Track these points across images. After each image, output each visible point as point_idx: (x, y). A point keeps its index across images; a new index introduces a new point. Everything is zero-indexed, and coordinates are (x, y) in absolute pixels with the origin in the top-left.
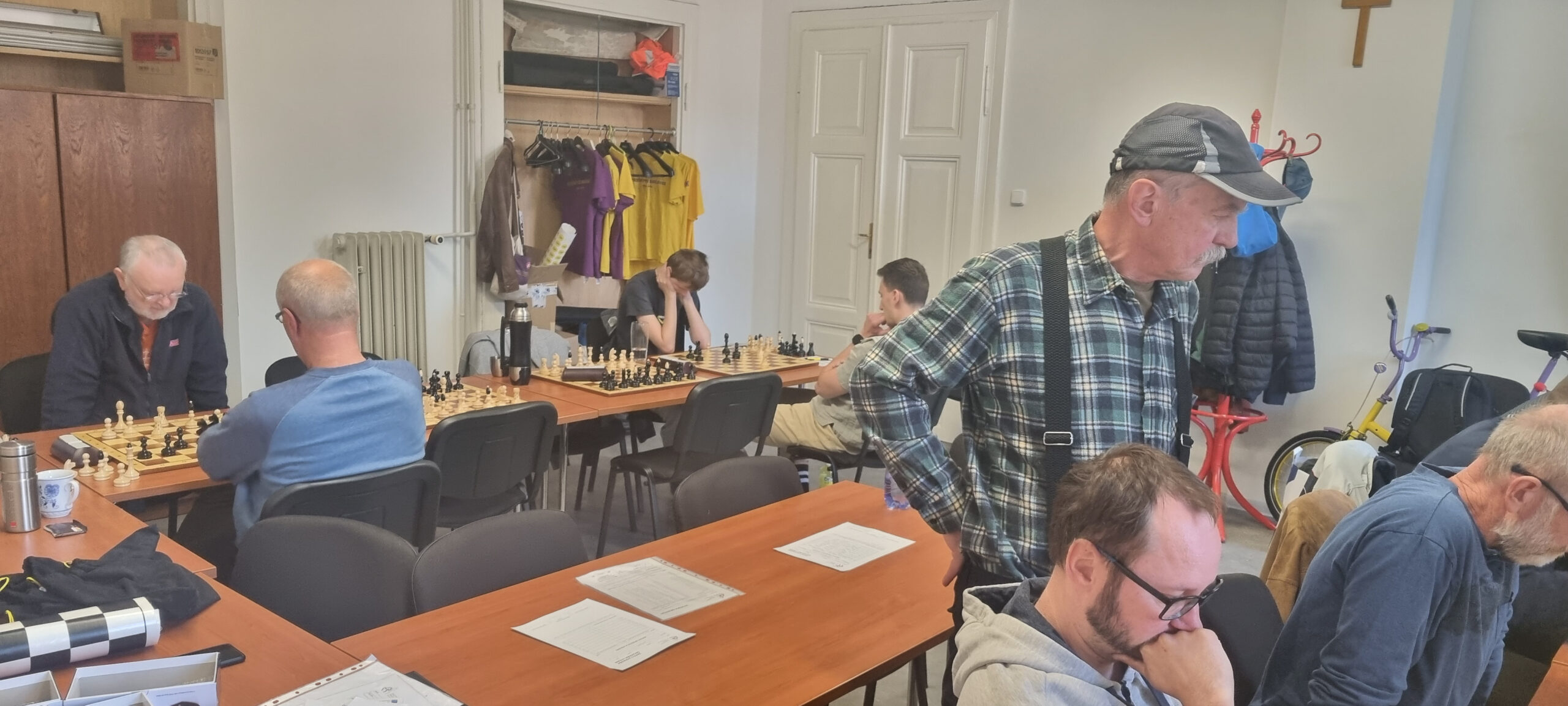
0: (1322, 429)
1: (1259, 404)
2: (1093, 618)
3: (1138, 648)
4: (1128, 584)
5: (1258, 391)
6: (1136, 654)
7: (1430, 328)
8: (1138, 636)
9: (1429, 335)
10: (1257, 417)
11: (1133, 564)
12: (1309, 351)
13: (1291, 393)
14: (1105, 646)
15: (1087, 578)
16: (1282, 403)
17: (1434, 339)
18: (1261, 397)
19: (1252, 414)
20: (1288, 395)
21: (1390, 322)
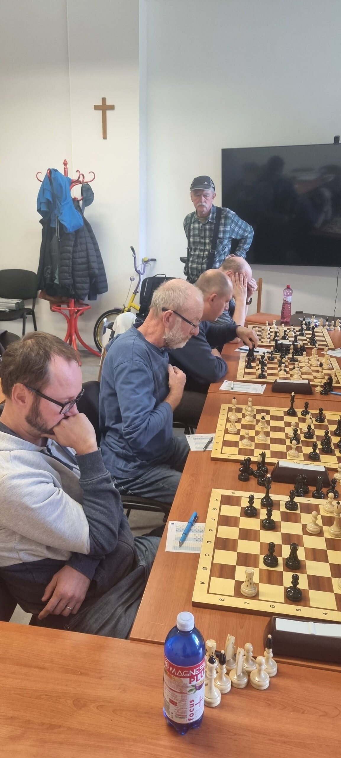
0: (113, 309)
1: (86, 301)
2: (29, 420)
3: (52, 429)
4: (44, 401)
5: (85, 295)
6: (51, 432)
7: (149, 259)
8: (51, 424)
9: (149, 262)
10: (86, 307)
11: (44, 391)
12: (104, 274)
13: (99, 294)
14: (36, 431)
15: (23, 402)
16: (96, 299)
17: (150, 264)
18: (87, 298)
19: (84, 306)
20: (98, 295)
21: (133, 258)
